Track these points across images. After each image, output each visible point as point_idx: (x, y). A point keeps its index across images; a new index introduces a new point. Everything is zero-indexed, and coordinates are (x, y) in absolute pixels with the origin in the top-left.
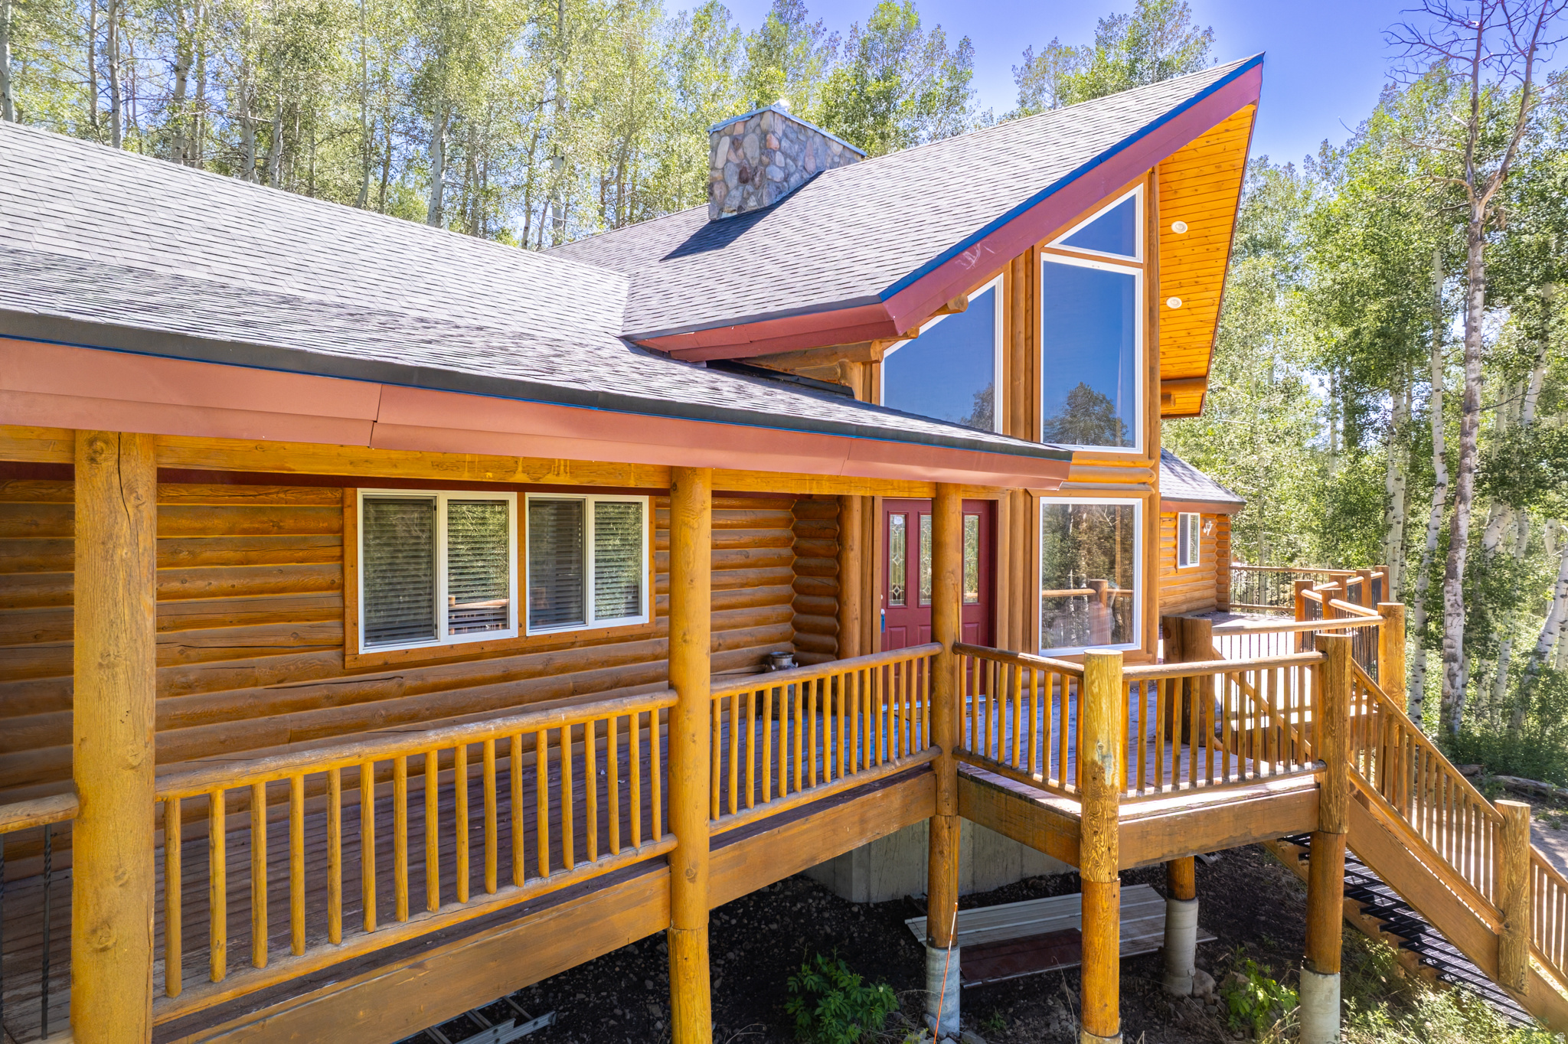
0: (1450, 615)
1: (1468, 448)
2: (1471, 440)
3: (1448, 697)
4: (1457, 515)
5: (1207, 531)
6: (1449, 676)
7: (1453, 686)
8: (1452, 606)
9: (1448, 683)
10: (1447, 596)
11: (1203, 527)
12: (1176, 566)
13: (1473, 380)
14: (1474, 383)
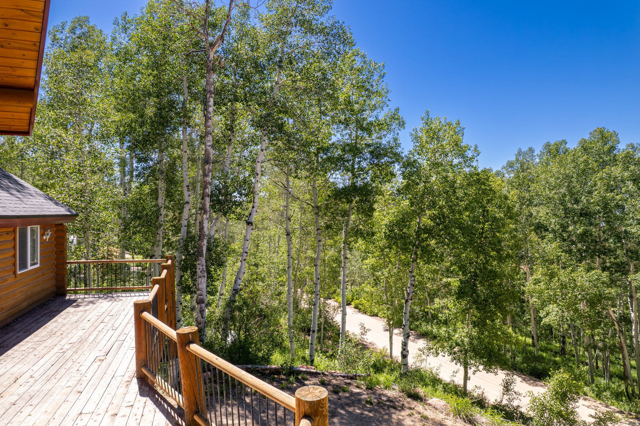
0: (200, 277)
1: (207, 183)
2: (209, 179)
3: (200, 324)
4: (202, 221)
5: (47, 237)
6: (200, 312)
7: (202, 317)
8: (201, 272)
9: (200, 315)
10: (198, 267)
11: (42, 235)
12: (15, 273)
13: (209, 146)
14: (209, 148)
